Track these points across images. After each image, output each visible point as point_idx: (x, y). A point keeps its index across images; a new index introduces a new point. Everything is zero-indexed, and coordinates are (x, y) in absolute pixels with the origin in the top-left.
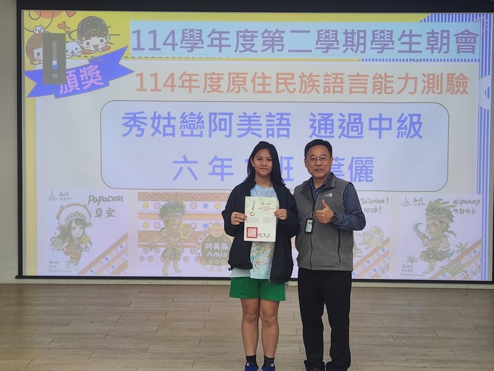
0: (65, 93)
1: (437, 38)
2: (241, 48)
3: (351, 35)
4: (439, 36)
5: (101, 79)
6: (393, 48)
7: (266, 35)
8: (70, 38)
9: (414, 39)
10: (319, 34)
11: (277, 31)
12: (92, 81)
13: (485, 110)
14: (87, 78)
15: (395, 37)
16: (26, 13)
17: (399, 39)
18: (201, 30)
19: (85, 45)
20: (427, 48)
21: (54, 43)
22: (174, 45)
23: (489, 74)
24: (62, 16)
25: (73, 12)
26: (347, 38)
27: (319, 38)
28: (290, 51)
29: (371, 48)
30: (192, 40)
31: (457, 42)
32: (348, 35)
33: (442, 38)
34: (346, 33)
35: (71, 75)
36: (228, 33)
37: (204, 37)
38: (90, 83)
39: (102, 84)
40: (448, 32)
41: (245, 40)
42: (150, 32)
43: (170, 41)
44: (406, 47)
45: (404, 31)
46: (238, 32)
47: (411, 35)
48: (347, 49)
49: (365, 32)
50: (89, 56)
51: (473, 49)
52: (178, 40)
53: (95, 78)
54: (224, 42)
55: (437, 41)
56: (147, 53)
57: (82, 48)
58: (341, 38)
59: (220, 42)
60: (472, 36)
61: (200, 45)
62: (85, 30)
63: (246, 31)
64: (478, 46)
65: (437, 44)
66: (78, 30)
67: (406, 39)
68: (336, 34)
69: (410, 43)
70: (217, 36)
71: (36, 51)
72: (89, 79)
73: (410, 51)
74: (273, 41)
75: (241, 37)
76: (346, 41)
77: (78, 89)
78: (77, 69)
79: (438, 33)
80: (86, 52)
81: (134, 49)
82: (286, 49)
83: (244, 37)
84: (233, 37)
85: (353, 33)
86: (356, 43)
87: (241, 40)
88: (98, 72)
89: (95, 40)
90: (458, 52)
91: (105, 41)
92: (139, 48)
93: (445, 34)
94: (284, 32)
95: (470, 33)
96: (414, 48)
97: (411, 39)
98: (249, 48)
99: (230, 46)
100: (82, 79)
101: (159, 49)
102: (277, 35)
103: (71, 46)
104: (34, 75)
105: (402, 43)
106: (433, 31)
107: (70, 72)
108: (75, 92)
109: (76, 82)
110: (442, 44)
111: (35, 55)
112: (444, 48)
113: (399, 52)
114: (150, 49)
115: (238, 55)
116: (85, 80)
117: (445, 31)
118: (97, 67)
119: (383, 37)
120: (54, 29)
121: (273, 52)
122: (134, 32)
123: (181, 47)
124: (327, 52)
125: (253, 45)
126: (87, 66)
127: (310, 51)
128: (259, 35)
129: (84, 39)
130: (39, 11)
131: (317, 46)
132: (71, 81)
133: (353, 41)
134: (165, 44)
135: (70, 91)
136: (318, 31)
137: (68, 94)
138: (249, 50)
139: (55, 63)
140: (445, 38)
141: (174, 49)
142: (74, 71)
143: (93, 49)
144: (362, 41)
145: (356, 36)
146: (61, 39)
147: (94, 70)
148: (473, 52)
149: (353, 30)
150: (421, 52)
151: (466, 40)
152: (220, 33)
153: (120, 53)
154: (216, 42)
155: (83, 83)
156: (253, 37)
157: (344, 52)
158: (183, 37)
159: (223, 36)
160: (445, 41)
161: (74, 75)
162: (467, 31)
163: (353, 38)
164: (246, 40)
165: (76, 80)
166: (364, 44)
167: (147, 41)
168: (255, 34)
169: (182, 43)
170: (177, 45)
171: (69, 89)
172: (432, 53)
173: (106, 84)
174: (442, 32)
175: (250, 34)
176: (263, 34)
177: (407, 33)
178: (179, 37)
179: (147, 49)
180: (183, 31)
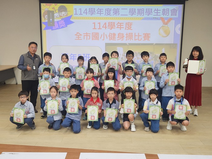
2: (106, 14)
4: (166, 10)
6: (152, 14)
8: (56, 12)
9: (158, 11)
10: (130, 10)
11: (117, 9)
12: (62, 25)
13: (178, 34)
15: (153, 11)
16: (42, 4)
20: (162, 14)
21: (51, 13)
22: (86, 13)
24: (53, 5)
25: (57, 4)
27: (130, 11)
28: (121, 15)
29: (145, 14)
30: (92, 12)
31: (171, 12)
33: (167, 11)
34: (138, 9)
35: (56, 24)
36: (103, 9)
37: (96, 10)
38: (62, 26)
40: (169, 9)
42: (79, 9)
43: (85, 12)
44: (156, 14)
46: (106, 9)
47: (157, 10)
49: (144, 9)
51: (176, 14)
52: (88, 12)
53: (63, 24)
54: (101, 12)
55: (165, 12)
57: (60, 15)
58: (137, 11)
59: (100, 12)
61: (94, 13)
62: (60, 9)
63: (108, 9)
64: (177, 13)
66: (58, 9)
68: (135, 10)
69: (157, 13)
70: (99, 10)
71: (46, 16)
73: (157, 15)
74: (116, 12)
76: (138, 12)
78: (58, 22)
80: (60, 16)
82: (120, 14)
83: (108, 10)
84: (104, 10)
85: (140, 9)
86: (141, 13)
87: (107, 12)
88: (64, 23)
89: (63, 13)
90: (171, 15)
91: (66, 13)
92: (76, 14)
93: (168, 10)
94: (119, 9)
95: (175, 10)
96: (158, 14)
97: (157, 11)
98: (109, 14)
99: (103, 13)
101: (82, 14)
102: (117, 10)
103: (56, 15)
104: (45, 23)
107: (56, 23)
108: (57, 29)
109: (58, 25)
111: (46, 17)
112: (167, 14)
113: (154, 15)
114: (79, 14)
115: (106, 16)
116: (60, 25)
117: (168, 9)
118: (64, 21)
119: (149, 11)
120: (51, 9)
121: (116, 15)
122: (74, 9)
123: (89, 14)
124: (132, 15)
126: (61, 21)
127: (127, 15)
128: (112, 10)
129: (60, 12)
130: (46, 4)
131: (129, 14)
133: (140, 12)
134: (84, 13)
136: (130, 9)
137: (55, 29)
138: (109, 15)
139: (51, 20)
141: (86, 14)
143: (63, 15)
144: (143, 12)
145: (141, 10)
146: (53, 12)
150: (160, 15)
151: (174, 12)
152: (100, 9)
153: (71, 17)
154: (99, 12)
156: (110, 11)
157: (137, 15)
159: (101, 10)
164: (108, 12)
166: (143, 13)
167: (78, 12)
168: (111, 10)
172: (164, 15)
173: (66, 26)
174: (167, 9)
175: (109, 10)
177: (156, 9)
178: (88, 11)
179: (78, 14)
180: (89, 9)
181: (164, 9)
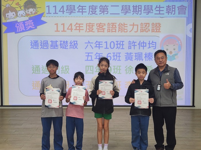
0: (19, 31)
1: (170, 8)
2: (91, 13)
3: (135, 7)
4: (171, 7)
5: (34, 26)
6: (153, 13)
7: (101, 7)
8: (21, 9)
9: (161, 9)
11: (105, 6)
12: (30, 26)
13: (190, 37)
14: (28, 25)
15: (153, 8)
17: (155, 9)
18: (74, 6)
19: (27, 12)
20: (166, 13)
22: (63, 12)
23: (191, 23)
26: (134, 8)
27: (122, 8)
28: (111, 14)
29: (144, 13)
30: (71, 10)
31: (178, 10)
32: (134, 7)
33: (172, 8)
34: (133, 6)
35: (21, 24)
36: (86, 6)
37: (76, 8)
38: (29, 27)
39: (34, 28)
40: (175, 6)
41: (92, 10)
42: (54, 7)
43: (62, 10)
44: (158, 12)
45: (157, 6)
46: (90, 6)
47: (160, 7)
48: (134, 13)
49: (141, 6)
50: (29, 16)
51: (185, 13)
52: (65, 10)
53: (31, 25)
54: (84, 10)
56: (52, 15)
57: (26, 13)
58: (132, 8)
60: (184, 7)
61: (74, 12)
62: (27, 6)
63: (93, 6)
64: (187, 12)
65: (170, 11)
66: (24, 6)
67: (158, 9)
68: (129, 7)
69: (160, 11)
70: (81, 8)
72: (29, 26)
73: (160, 14)
74: (104, 10)
75: (91, 8)
76: (134, 10)
77: (25, 30)
79: (171, 6)
80: (27, 15)
81: (47, 13)
82: (109, 13)
84: (87, 8)
85: (136, 6)
88: (32, 23)
89: (31, 10)
90: (179, 14)
91: (35, 10)
92: (49, 13)
93: (174, 7)
94: (108, 6)
95: (184, 6)
96: (161, 12)
97: (160, 9)
99: (86, 12)
100: (26, 26)
101: (57, 13)
102: (105, 7)
103: (21, 12)
104: (6, 24)
105: (156, 11)
106: (169, 5)
107: (21, 23)
108: (23, 31)
109: (23, 27)
110: (172, 11)
111: (7, 16)
112: (173, 12)
113: (155, 14)
114: (54, 13)
115: (90, 15)
116: (27, 26)
118: (32, 21)
119: (148, 8)
120: (14, 6)
121: (104, 14)
122: (47, 7)
123: (66, 13)
124: (126, 14)
125: (96, 11)
126: (28, 20)
127: (119, 14)
128: (98, 7)
129: (26, 9)
131: (122, 12)
132: (21, 27)
133: (136, 10)
134: (60, 11)
135: (21, 31)
136: (122, 6)
137: (21, 32)
138: (94, 13)
140: (174, 8)
141: (63, 13)
142: (23, 22)
143: (30, 14)
145: (137, 8)
147: (31, 22)
148: (185, 14)
149: (136, 5)
150: (164, 14)
151: (182, 9)
152: (82, 7)
153: (41, 15)
154: (81, 10)
155: (26, 27)
156: (95, 8)
157: (133, 14)
158: (67, 8)
159: (84, 8)
160: (174, 10)
161: (23, 24)
162: (182, 5)
163: (136, 8)
165: (23, 26)
166: (141, 11)
167: (52, 10)
168: (96, 7)
169: (67, 11)
170: (64, 11)
171: (21, 30)
172: (168, 14)
173: (36, 28)
174: (172, 6)
175: (94, 7)
176: (100, 7)
177: (158, 6)
178: (65, 8)
179: (52, 13)
180: (67, 6)
181: (169, 6)
